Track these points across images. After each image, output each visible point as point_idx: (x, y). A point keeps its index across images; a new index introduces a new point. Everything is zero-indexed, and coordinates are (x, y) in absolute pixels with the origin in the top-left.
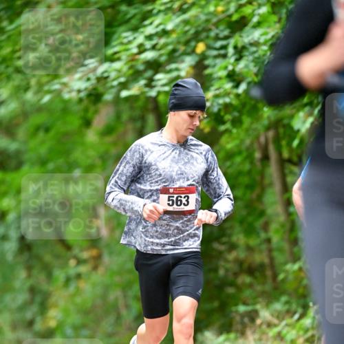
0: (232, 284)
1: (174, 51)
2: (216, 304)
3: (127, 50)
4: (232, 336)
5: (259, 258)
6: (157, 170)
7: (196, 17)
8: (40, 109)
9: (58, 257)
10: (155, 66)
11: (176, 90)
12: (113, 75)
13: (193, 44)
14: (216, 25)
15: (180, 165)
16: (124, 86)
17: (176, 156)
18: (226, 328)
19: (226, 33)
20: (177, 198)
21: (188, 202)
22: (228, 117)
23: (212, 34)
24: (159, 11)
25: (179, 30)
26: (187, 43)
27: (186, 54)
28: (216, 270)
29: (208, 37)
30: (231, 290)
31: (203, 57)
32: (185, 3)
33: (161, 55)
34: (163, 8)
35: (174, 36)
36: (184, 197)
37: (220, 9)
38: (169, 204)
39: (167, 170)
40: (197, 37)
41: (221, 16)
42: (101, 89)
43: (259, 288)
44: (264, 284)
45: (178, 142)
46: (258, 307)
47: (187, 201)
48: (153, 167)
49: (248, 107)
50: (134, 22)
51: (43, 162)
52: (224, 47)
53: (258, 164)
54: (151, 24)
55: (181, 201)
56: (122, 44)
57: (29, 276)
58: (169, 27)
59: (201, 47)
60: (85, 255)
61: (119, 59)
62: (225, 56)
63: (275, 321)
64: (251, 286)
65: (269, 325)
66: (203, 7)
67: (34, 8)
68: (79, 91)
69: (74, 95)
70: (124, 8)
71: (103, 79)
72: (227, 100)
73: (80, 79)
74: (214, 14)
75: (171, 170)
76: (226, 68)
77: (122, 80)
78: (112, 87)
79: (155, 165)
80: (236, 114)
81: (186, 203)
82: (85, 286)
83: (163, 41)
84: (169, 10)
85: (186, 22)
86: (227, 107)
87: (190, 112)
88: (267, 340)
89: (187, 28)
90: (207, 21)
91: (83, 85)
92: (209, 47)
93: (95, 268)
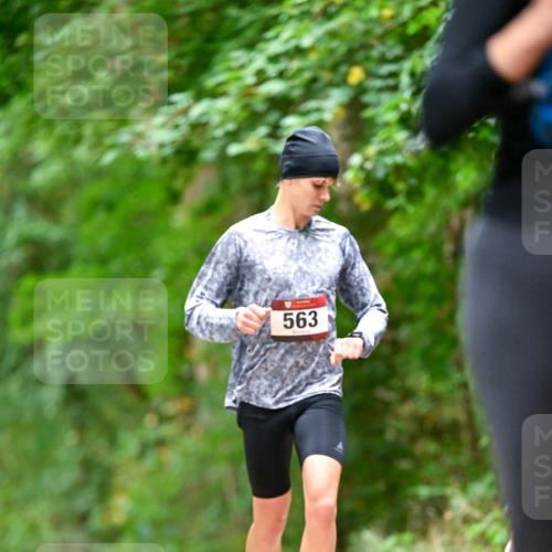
0: (406, 454)
1: (314, 80)
2: (380, 486)
3: (238, 79)
4: (407, 537)
5: (451, 412)
6: (264, 271)
7: (349, 26)
8: (98, 173)
9: (127, 410)
10: (283, 105)
11: (292, 145)
12: (216, 119)
13: (343, 69)
14: (382, 38)
15: (300, 263)
16: (234, 136)
17: (294, 248)
18: (396, 525)
19: (398, 51)
20: (298, 315)
21: (316, 321)
22: (401, 186)
23: (375, 53)
24: (291, 18)
25: (322, 47)
26: (335, 68)
27: (332, 84)
28: (381, 432)
29: (368, 58)
30: (405, 465)
31: (361, 90)
32: (331, 4)
33: (293, 88)
34: (295, 12)
35: (313, 58)
36: (310, 314)
37: (388, 12)
38: (286, 326)
39: (280, 271)
40: (350, 58)
41: (389, 25)
42: (196, 142)
43: (449, 460)
44: (458, 453)
45: (297, 227)
46: (449, 491)
47: (314, 319)
48: (259, 267)
49: (433, 171)
50: (250, 34)
51: (103, 260)
52: (394, 75)
53: (449, 262)
54: (276, 37)
55: (304, 320)
56: (230, 69)
57: (82, 442)
58: (306, 42)
59: (356, 75)
60: (172, 408)
61: (224, 94)
62: (395, 89)
63: (476, 514)
64: (436, 457)
65: (467, 520)
66: (359, 10)
67: (88, 12)
68: (162, 146)
69: (153, 151)
70: (233, 11)
71: (199, 126)
72: (399, 159)
73: (163, 125)
74: (378, 21)
75: (286, 270)
76: (396, 107)
77: (231, 127)
78: (214, 139)
79: (261, 263)
80: (413, 181)
81: (313, 322)
82: (171, 457)
83: (295, 64)
84: (305, 15)
85: (333, 35)
86: (399, 170)
87: (316, 179)
88: (463, 544)
89: (335, 44)
90: (367, 33)
91: (167, 136)
92: (370, 75)
93: (187, 428)
